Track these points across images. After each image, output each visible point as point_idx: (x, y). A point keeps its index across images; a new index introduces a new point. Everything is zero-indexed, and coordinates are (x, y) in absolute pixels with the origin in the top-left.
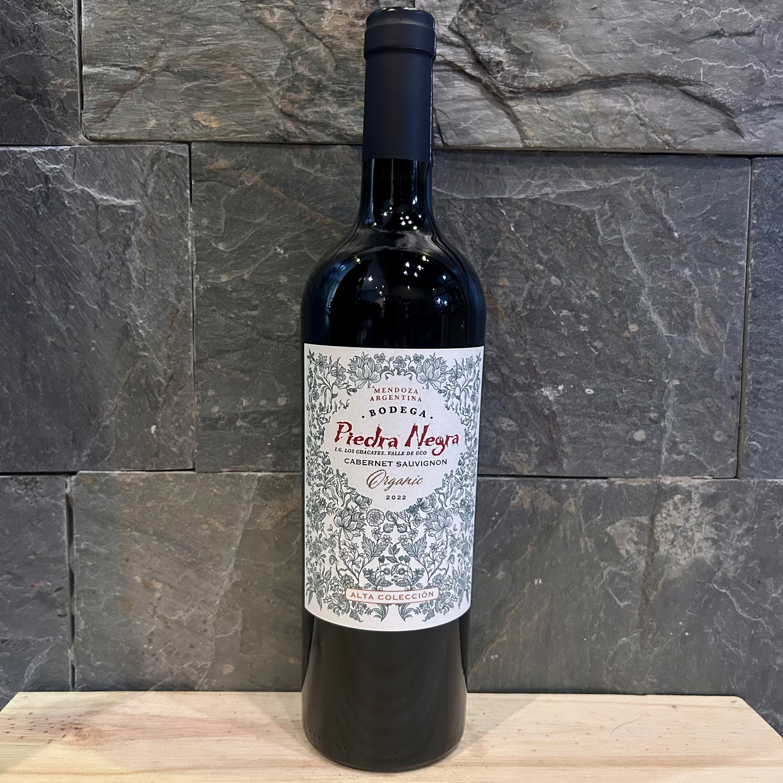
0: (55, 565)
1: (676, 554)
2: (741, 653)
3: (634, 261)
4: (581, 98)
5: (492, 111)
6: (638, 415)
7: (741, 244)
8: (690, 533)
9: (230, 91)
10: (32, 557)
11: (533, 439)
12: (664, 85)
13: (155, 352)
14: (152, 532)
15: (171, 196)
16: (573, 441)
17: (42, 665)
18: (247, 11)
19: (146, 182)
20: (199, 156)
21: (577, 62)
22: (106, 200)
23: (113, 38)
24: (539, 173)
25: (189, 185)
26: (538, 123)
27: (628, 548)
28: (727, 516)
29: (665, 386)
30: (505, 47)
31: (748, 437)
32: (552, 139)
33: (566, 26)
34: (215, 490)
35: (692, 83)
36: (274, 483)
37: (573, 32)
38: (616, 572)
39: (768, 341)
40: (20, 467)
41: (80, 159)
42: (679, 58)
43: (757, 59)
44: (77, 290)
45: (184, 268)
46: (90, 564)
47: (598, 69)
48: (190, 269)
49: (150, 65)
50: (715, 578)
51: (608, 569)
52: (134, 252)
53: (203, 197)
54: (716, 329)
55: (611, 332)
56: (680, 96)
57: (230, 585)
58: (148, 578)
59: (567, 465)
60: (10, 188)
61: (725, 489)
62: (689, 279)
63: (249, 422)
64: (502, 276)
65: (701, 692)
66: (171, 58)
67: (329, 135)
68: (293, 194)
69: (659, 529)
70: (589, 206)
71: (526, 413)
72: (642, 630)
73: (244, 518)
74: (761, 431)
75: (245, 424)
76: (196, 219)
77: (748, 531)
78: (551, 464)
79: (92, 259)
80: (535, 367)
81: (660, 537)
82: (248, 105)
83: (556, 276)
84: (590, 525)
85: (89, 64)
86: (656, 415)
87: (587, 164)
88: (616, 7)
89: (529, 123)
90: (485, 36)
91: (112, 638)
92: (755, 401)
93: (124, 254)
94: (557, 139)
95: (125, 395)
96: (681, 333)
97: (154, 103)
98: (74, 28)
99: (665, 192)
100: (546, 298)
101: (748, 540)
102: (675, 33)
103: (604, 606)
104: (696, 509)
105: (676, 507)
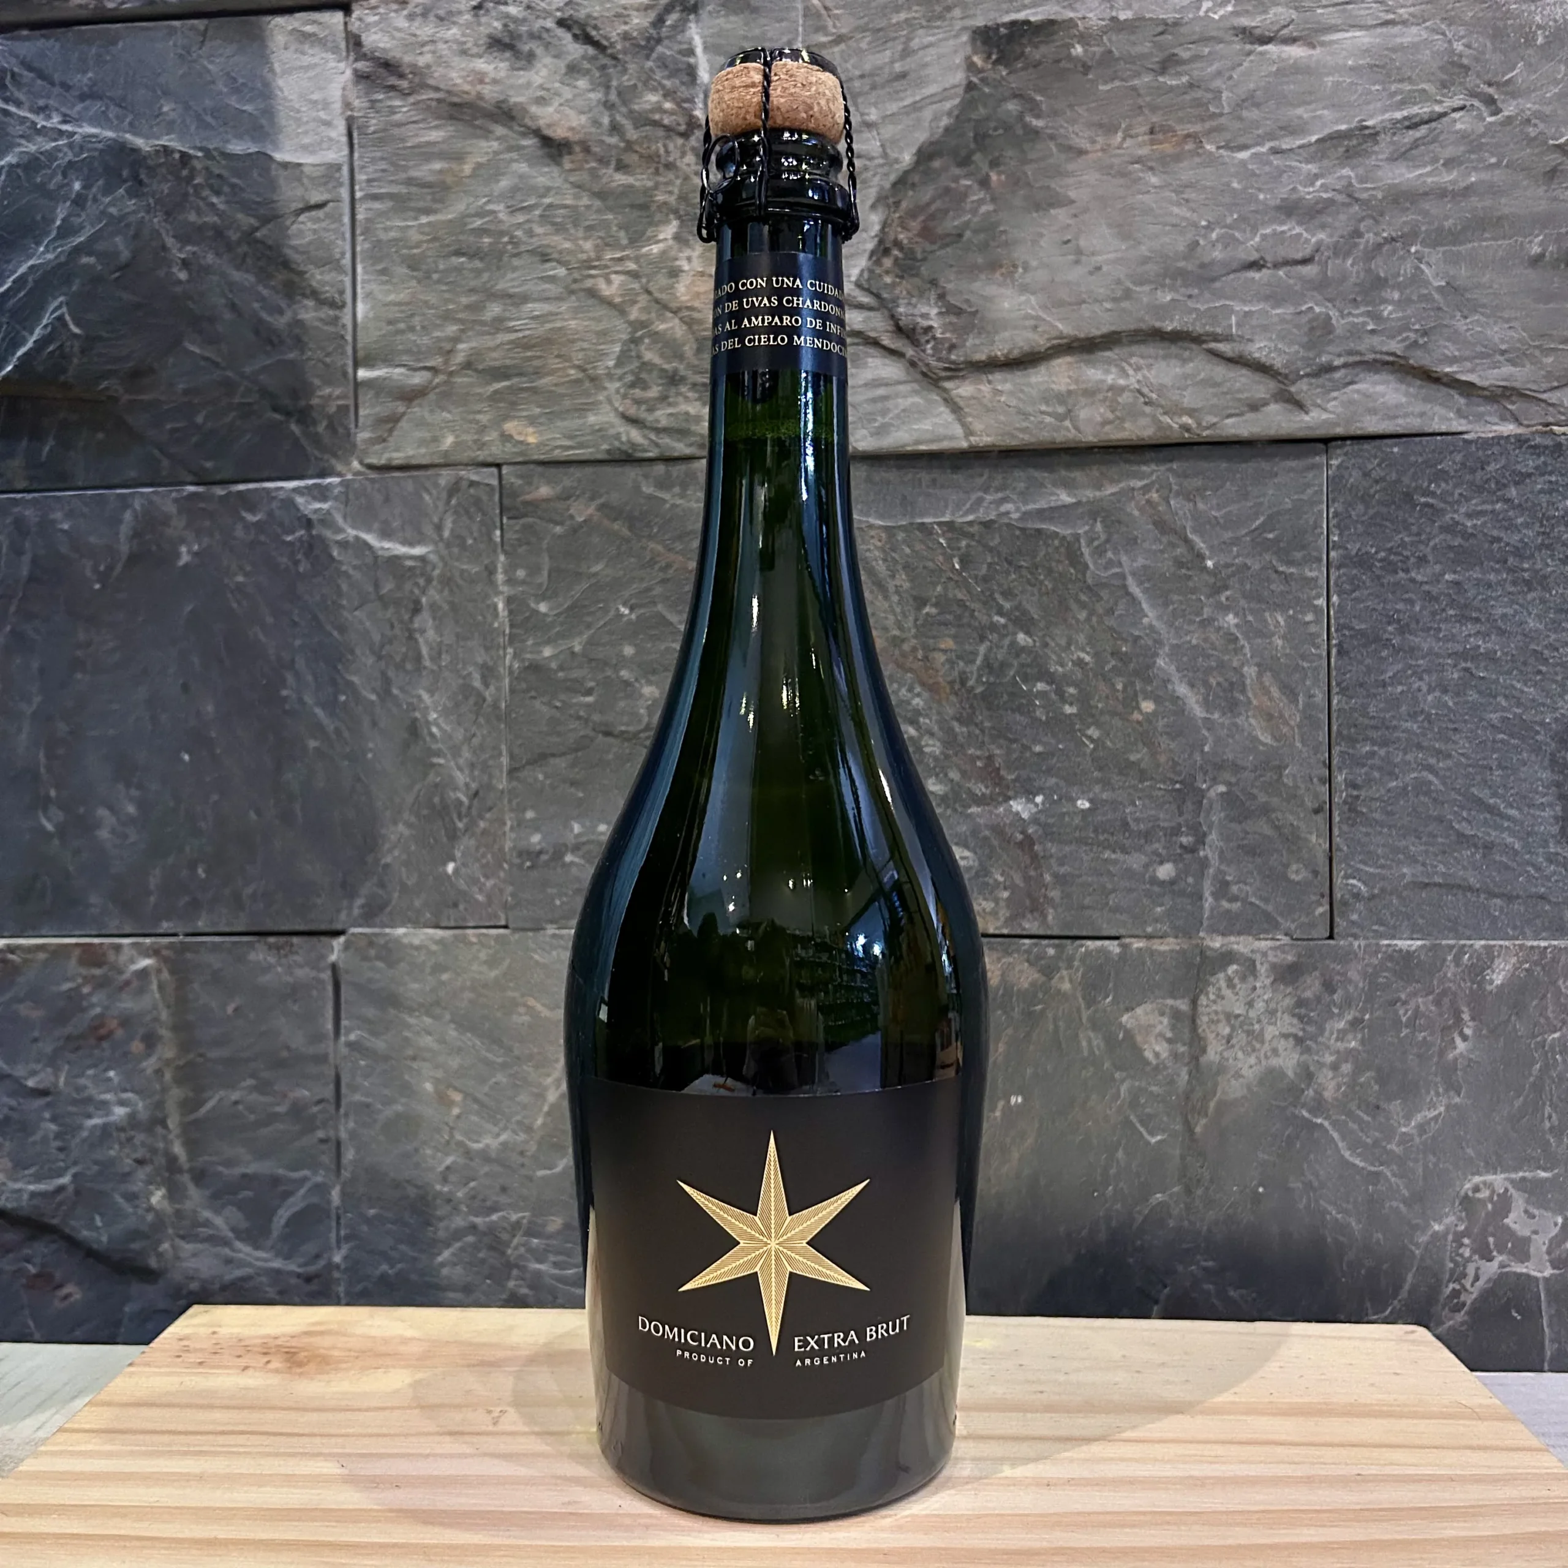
0: (315, 1066)
1: (1236, 1059)
2: (1354, 1224)
3: (1145, 606)
4: (1053, 370)
5: (923, 399)
6: (1163, 839)
7: (1316, 573)
8: (1257, 1027)
9: (551, 392)
11: (1001, 879)
12: (1179, 344)
13: (454, 758)
14: (448, 1017)
15: (475, 539)
16: (1061, 880)
17: (295, 1211)
18: (575, 281)
19: (441, 519)
20: (513, 483)
21: (1044, 319)
22: (388, 549)
23: (397, 330)
24: (996, 483)
25: (499, 524)
26: (988, 410)
27: (1158, 1048)
28: (1318, 999)
29: (1202, 793)
30: (937, 305)
31: (1344, 873)
32: (1009, 433)
33: (1026, 269)
34: (536, 957)
35: (1221, 338)
37: (1036, 276)
38: (1140, 1087)
39: (1366, 721)
40: (270, 924)
41: (354, 494)
42: (1198, 303)
43: (1320, 297)
44: (349, 674)
45: (493, 639)
46: (362, 1063)
47: (1077, 328)
48: (501, 640)
49: (446, 362)
50: (1303, 1100)
51: (1128, 1083)
52: (425, 620)
53: (518, 540)
54: (1281, 705)
56: (1204, 357)
57: (556, 1097)
58: (442, 1086)
59: (1054, 919)
60: (262, 538)
61: (1312, 957)
62: (1234, 630)
63: (583, 857)
64: (945, 636)
66: (473, 351)
67: (691, 445)
68: (641, 530)
70: (1073, 527)
71: (988, 839)
72: (1185, 1181)
74: (1365, 864)
75: (577, 860)
76: (509, 570)
77: (1355, 1023)
78: (1029, 916)
79: (368, 631)
80: (999, 769)
81: (1208, 1031)
82: (578, 410)
83: (1028, 633)
84: (1096, 1011)
85: (365, 365)
86: (1191, 839)
87: (1068, 466)
88: (1101, 237)
89: (975, 412)
90: (909, 293)
91: (391, 1175)
92: (1352, 815)
93: (411, 620)
94: (1017, 433)
95: (413, 819)
96: (1224, 714)
97: (449, 412)
98: (347, 320)
99: (1189, 500)
100: (1011, 665)
101: (1355, 1038)
102: (1190, 267)
103: (1124, 1142)
104: (1264, 987)
105: (1231, 985)
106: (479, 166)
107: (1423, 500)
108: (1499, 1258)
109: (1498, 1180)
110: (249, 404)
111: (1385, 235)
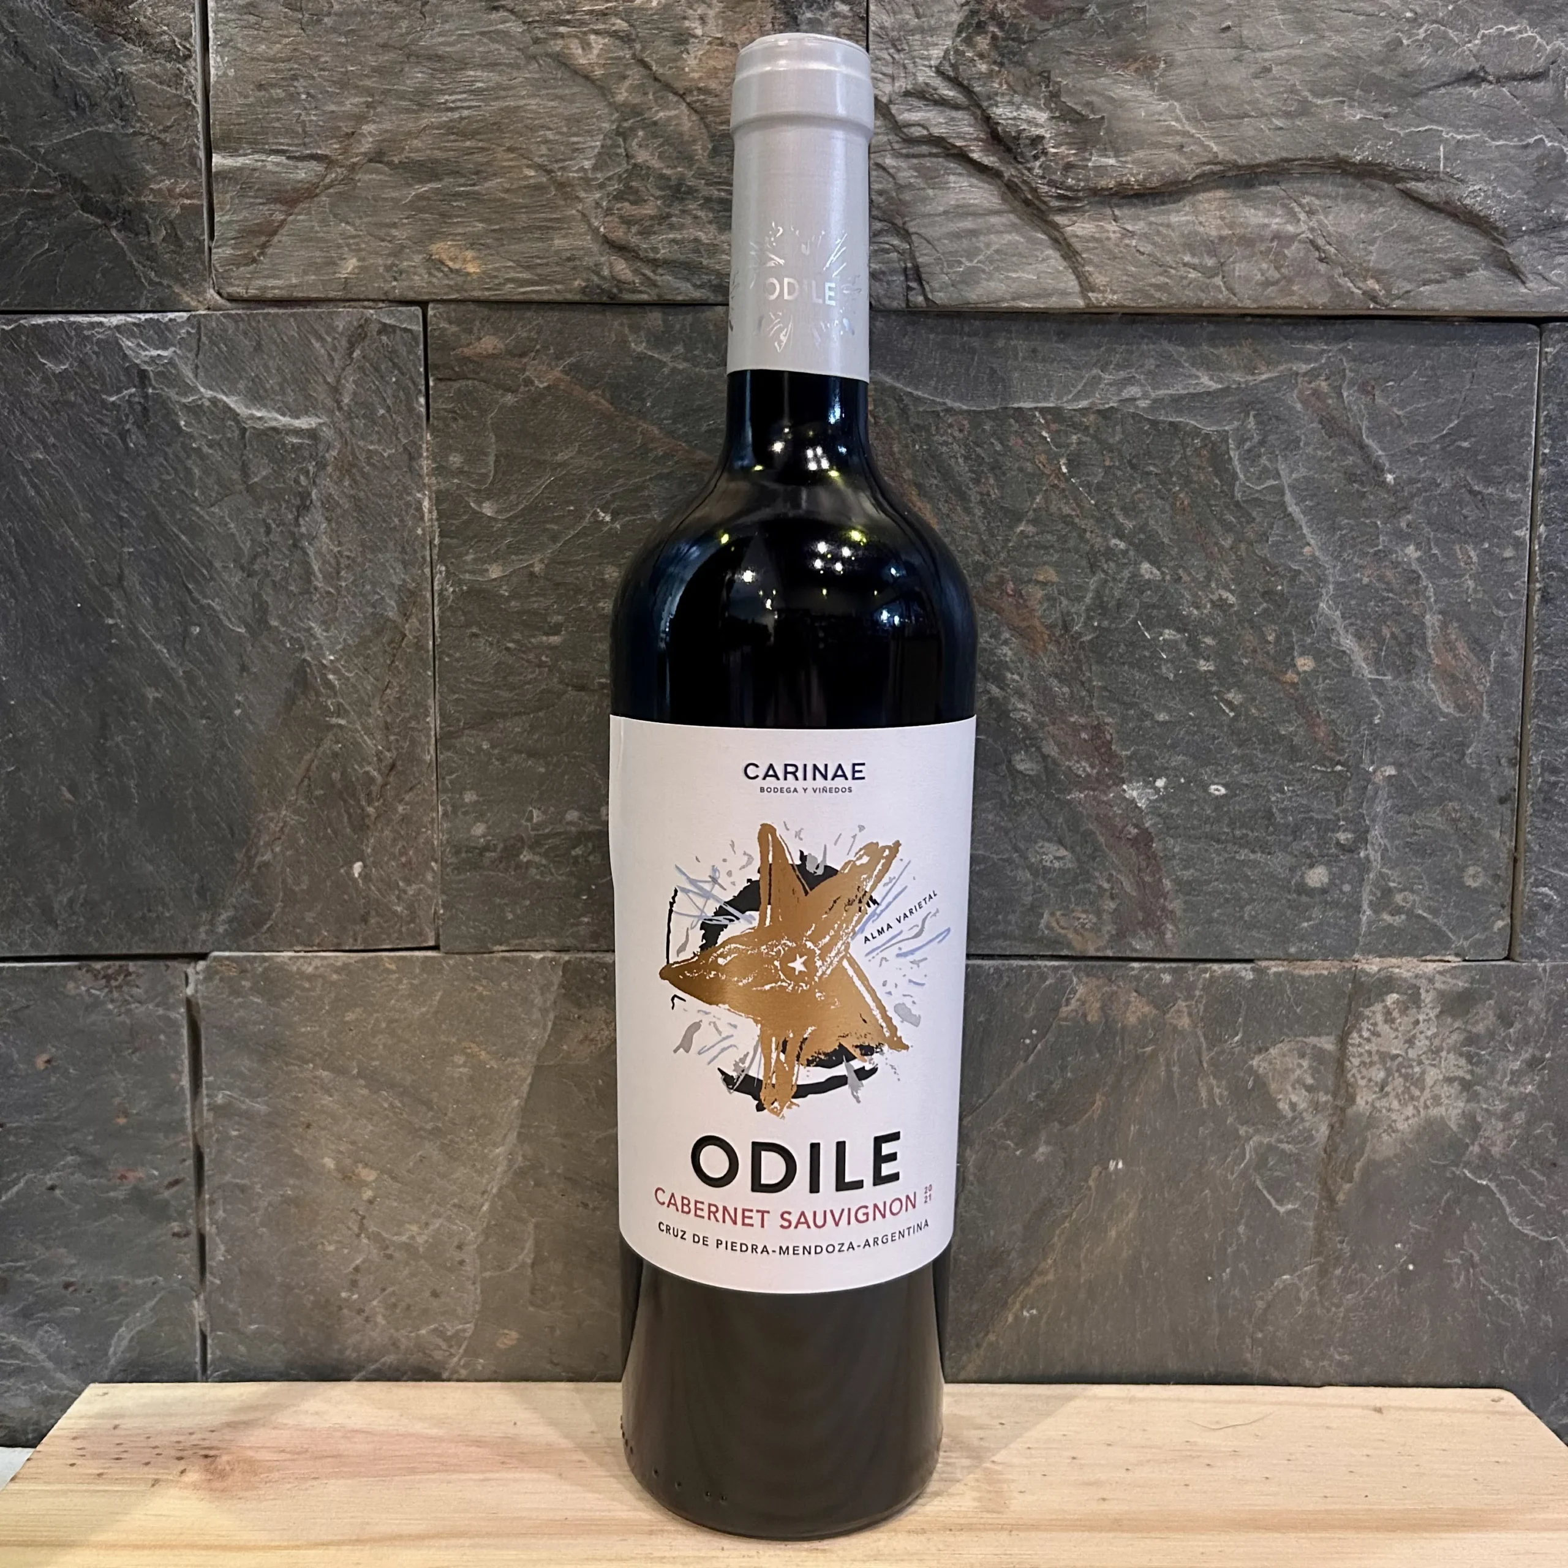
0: (166, 1137)
1: (1389, 1110)
2: (1518, 1306)
3: (1305, 530)
4: (1201, 208)
5: (1024, 237)
6: (1315, 836)
7: (1518, 494)
8: (1417, 1069)
9: (504, 199)
10: (122, 1121)
11: (1106, 886)
12: (1367, 181)
13: (360, 717)
14: (355, 1071)
15: (388, 409)
16: (1184, 887)
17: (142, 1331)
18: (536, 41)
19: (338, 381)
20: (444, 329)
21: (1192, 136)
22: (260, 418)
23: (272, 98)
24: (1116, 358)
25: (423, 388)
26: (1114, 258)
27: (1294, 1099)
28: (1491, 1034)
29: (1368, 778)
30: (1047, 107)
31: (1532, 880)
32: (1141, 290)
33: (1170, 64)
34: (480, 989)
35: (1423, 176)
36: (593, 974)
37: (1184, 75)
38: (1269, 1145)
40: (96, 945)
41: (210, 338)
42: (1396, 125)
43: (1551, 126)
44: (205, 597)
45: (415, 551)
46: (235, 1133)
47: (1237, 151)
48: (428, 553)
49: (345, 151)
50: (1465, 1159)
51: (1255, 1141)
52: (316, 521)
53: (452, 411)
54: (1469, 665)
55: (1262, 672)
56: (1396, 201)
57: (510, 1174)
58: (348, 1162)
59: (1174, 934)
60: (71, 397)
61: (1486, 982)
62: (1415, 566)
63: (545, 855)
64: (1045, 563)
65: (1438, 1380)
66: (388, 135)
67: (699, 287)
68: (629, 404)
69: (1356, 1061)
70: (1219, 422)
71: (1092, 833)
72: (1321, 1259)
73: (535, 1042)
74: (1561, 868)
75: (537, 859)
76: (439, 456)
77: (1533, 1064)
78: (1142, 934)
79: (233, 535)
80: (1110, 742)
81: (1359, 1076)
82: (539, 228)
83: (1153, 563)
84: (1219, 1054)
85: (225, 149)
86: (1349, 836)
87: (1212, 340)
88: (1271, 25)
89: (1096, 260)
90: (1010, 87)
91: (279, 1279)
92: (1548, 807)
93: (298, 525)
94: (1152, 291)
95: (302, 802)
96: (1400, 674)
97: (353, 225)
98: (195, 78)
99: (1368, 393)
100: (1130, 606)
101: (1532, 1082)
102: (1389, 74)
103: (1247, 1212)
104: (1428, 1021)
105: (1389, 1018)
110: (49, 197)
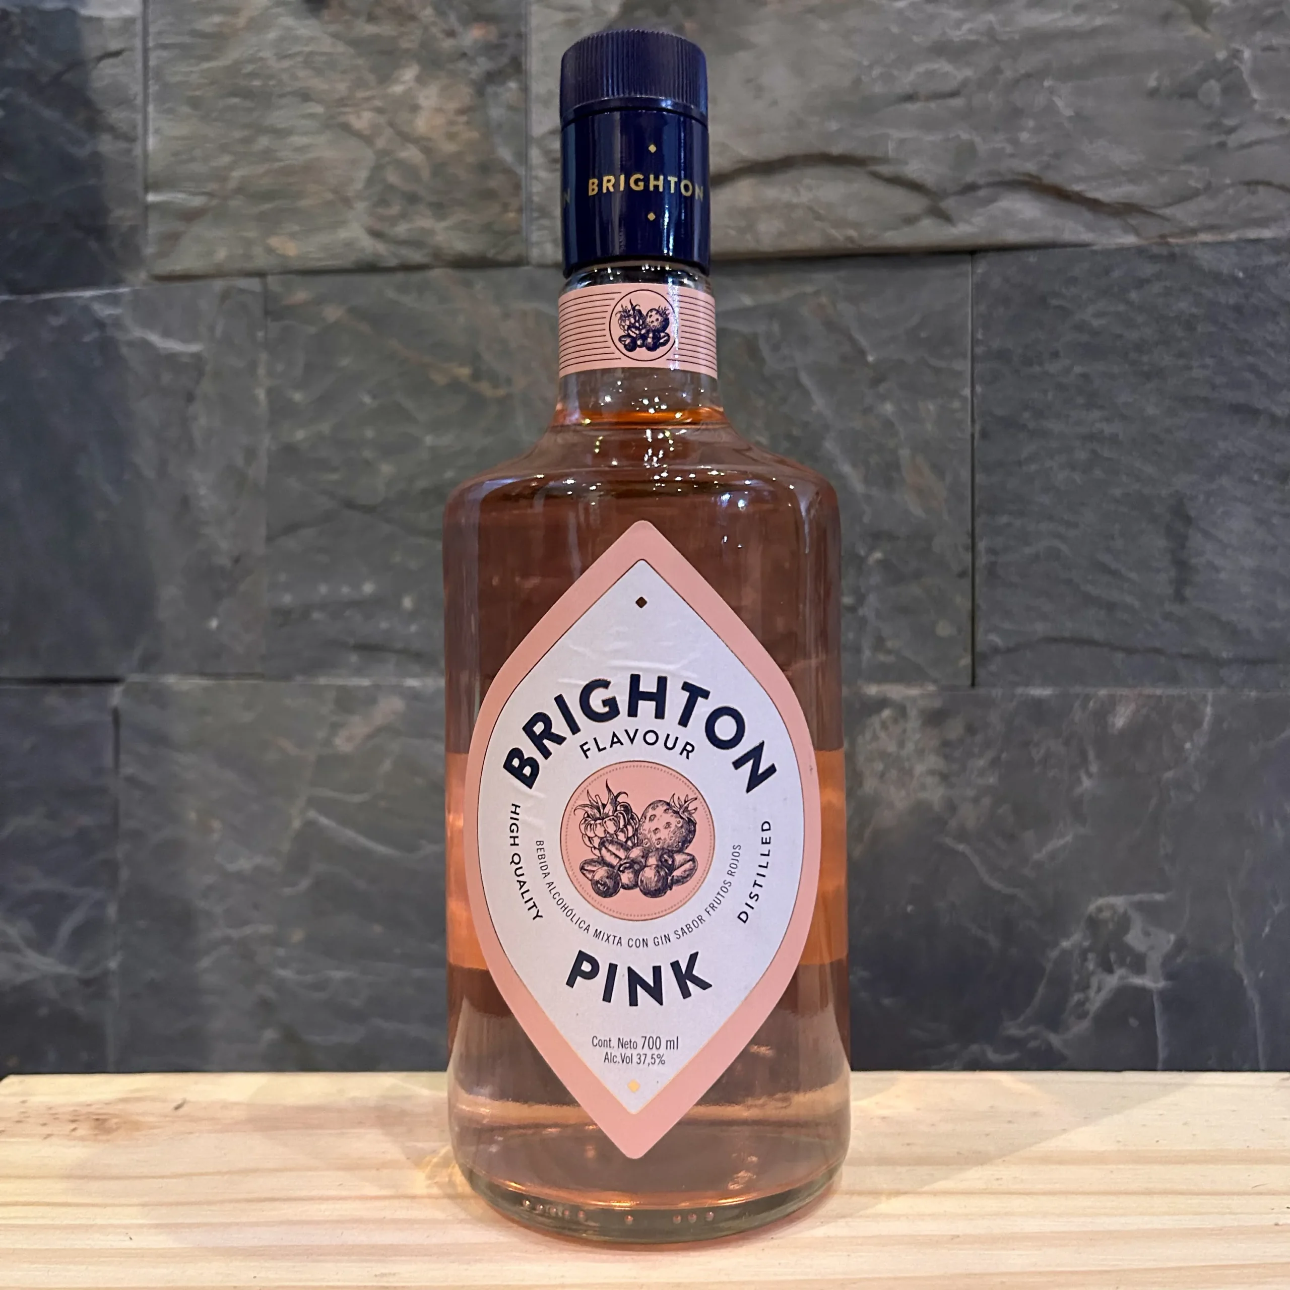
1: (888, 792)
3: (815, 395)
4: (738, 189)
8: (907, 764)
9: (309, 211)
12: (846, 167)
14: (210, 753)
15: (240, 340)
17: (78, 925)
18: (331, 117)
19: (214, 322)
20: (276, 290)
22: (168, 347)
23: (181, 160)
28: (961, 740)
29: (861, 559)
31: (984, 630)
33: (715, 103)
35: (880, 161)
39: (1005, 496)
40: (61, 670)
41: (143, 302)
42: (860, 131)
43: (966, 126)
44: (133, 456)
47: (757, 153)
49: (221, 188)
50: (947, 829)
52: (197, 408)
53: (279, 339)
54: (931, 482)
56: (867, 179)
58: (205, 814)
60: (64, 339)
61: (956, 703)
62: (891, 417)
63: (329, 615)
66: (246, 177)
67: (424, 255)
68: (384, 330)
69: (862, 757)
70: (752, 326)
74: (1003, 621)
75: (322, 616)
76: (270, 365)
77: (995, 762)
81: (864, 767)
85: (154, 190)
87: (750, 275)
92: (992, 578)
93: (186, 409)
95: (183, 581)
96: (882, 490)
97: (223, 230)
98: (138, 150)
99: (854, 304)
101: (993, 776)
102: (854, 101)
104: (914, 729)
105: (884, 726)
106: (252, 20)
107: (1054, 302)
108: (1120, 972)
109: (1119, 902)
111: (1023, 71)
